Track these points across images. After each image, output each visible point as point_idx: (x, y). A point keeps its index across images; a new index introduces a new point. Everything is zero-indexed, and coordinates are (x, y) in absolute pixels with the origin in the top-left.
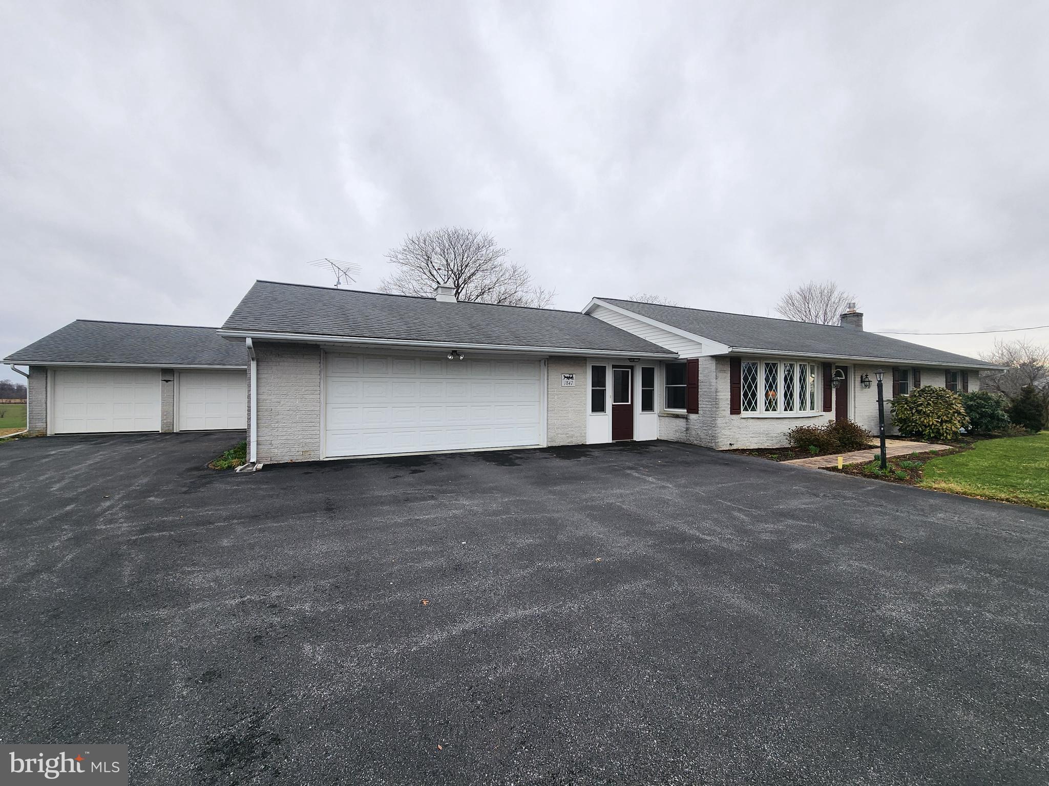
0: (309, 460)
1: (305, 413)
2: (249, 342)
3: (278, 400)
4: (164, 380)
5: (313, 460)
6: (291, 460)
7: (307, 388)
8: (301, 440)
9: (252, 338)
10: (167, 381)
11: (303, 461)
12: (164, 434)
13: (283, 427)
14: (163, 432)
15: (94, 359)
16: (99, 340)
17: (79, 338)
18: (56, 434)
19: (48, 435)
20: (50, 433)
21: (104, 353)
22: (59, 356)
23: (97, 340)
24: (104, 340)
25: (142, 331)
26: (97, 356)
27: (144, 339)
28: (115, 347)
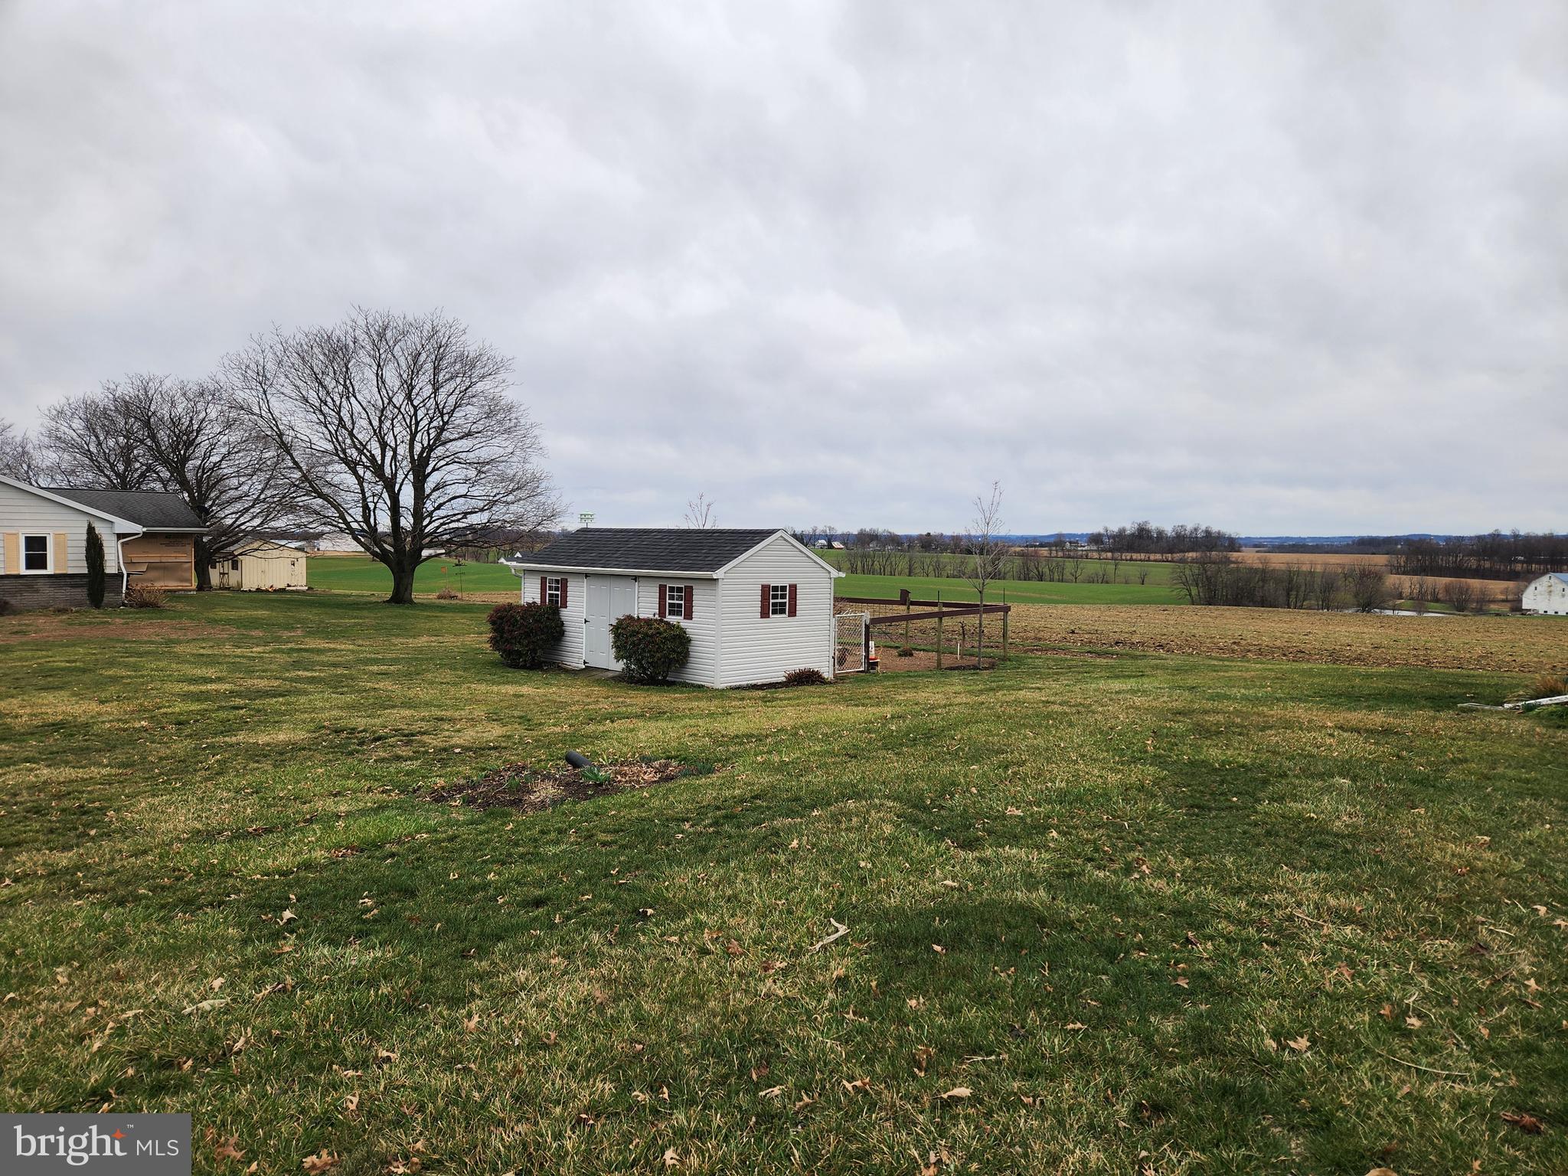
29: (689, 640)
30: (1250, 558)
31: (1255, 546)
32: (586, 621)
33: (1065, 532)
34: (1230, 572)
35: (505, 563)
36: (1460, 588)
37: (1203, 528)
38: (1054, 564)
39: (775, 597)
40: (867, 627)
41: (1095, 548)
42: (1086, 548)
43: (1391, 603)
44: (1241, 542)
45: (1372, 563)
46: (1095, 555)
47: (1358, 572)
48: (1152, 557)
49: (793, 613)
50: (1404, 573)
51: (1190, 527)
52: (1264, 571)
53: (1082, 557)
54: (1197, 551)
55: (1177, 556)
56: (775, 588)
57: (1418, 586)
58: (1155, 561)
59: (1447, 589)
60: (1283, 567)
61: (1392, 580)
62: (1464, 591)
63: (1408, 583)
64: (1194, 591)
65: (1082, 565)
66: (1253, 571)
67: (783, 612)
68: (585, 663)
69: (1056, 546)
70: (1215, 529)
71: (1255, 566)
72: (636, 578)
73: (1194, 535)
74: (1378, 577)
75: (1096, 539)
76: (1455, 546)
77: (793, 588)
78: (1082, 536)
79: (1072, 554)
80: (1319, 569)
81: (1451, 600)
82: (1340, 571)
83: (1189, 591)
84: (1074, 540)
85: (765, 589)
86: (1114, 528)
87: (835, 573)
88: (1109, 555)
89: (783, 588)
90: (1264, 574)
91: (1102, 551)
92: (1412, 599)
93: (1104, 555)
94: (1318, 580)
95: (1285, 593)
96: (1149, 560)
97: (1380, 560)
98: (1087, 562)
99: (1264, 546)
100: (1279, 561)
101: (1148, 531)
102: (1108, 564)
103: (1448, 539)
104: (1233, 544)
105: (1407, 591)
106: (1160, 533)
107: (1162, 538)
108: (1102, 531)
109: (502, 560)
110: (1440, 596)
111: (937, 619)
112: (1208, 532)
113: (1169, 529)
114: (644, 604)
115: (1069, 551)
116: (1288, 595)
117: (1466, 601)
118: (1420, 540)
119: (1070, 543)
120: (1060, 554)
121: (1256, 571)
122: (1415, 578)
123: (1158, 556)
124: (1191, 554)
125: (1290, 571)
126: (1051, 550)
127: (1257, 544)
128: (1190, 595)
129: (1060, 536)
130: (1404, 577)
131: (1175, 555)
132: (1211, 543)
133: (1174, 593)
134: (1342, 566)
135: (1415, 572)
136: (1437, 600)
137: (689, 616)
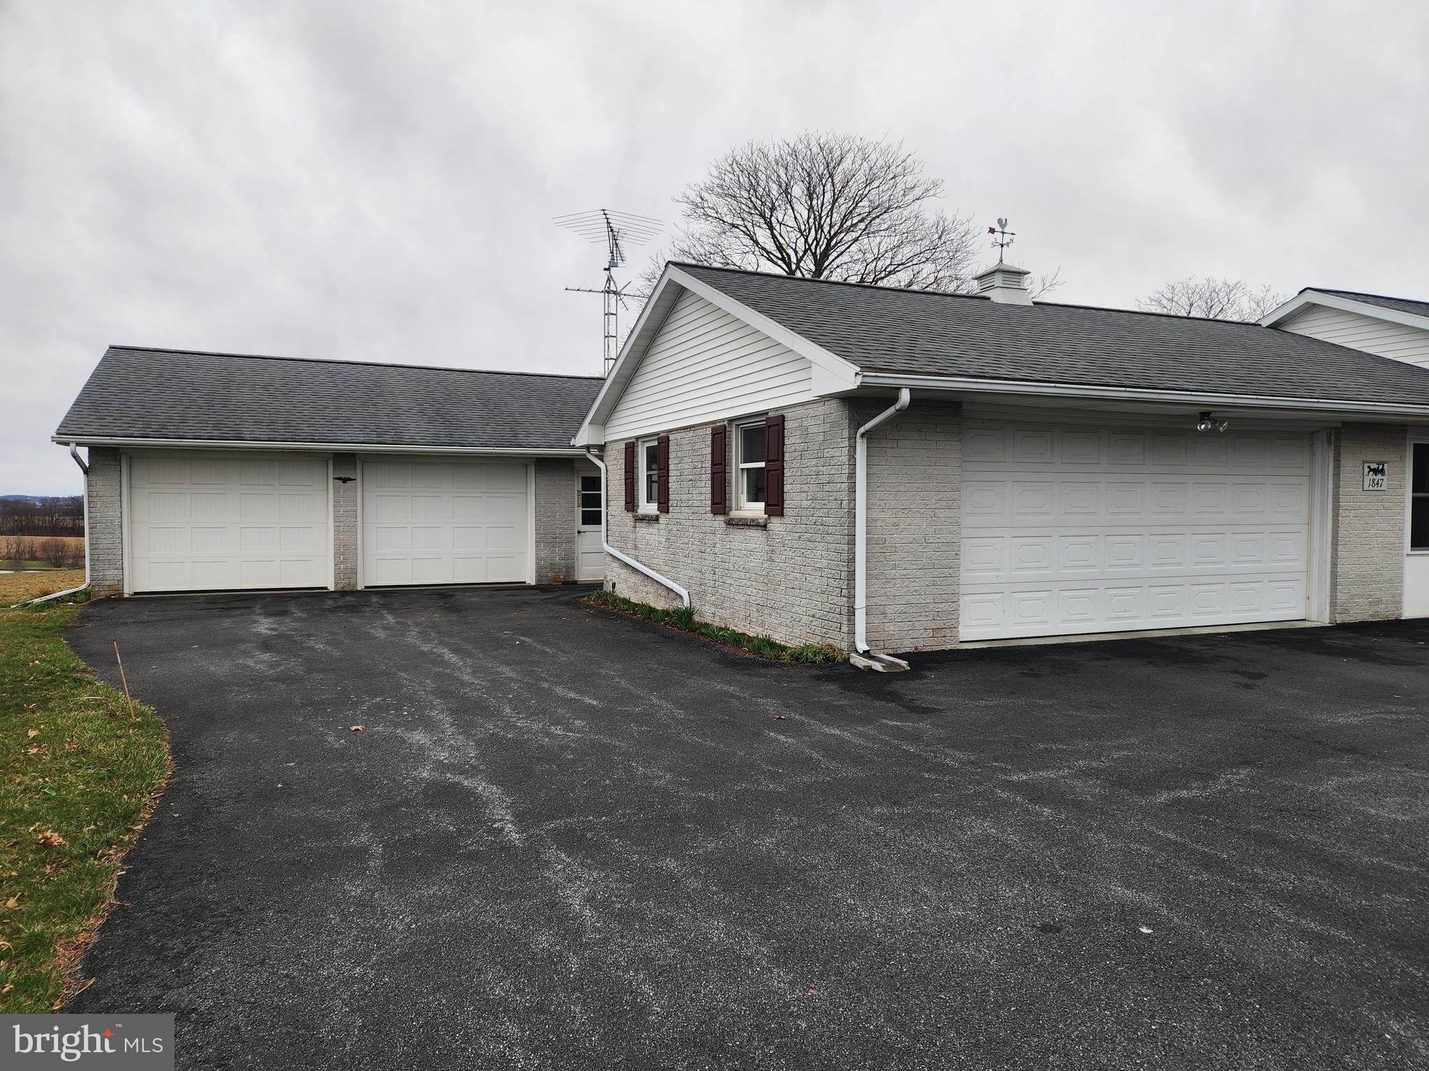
0: (943, 648)
1: (938, 548)
2: (905, 396)
3: (895, 520)
4: (339, 479)
5: (949, 647)
6: (916, 648)
7: (941, 495)
8: (931, 606)
9: (910, 388)
10: (345, 480)
11: (935, 648)
12: (342, 593)
13: (905, 577)
14: (339, 588)
15: (216, 433)
16: (188, 390)
17: (149, 386)
18: (136, 593)
19: (126, 596)
20: (127, 591)
21: (220, 418)
22: (148, 425)
23: (183, 389)
24: (196, 390)
25: (246, 371)
26: (217, 426)
27: (265, 388)
28: (232, 407)
36: (57, 545)
57: (15, 546)
59: (44, 547)
62: (60, 548)
63: (5, 543)
92: (9, 558)
103: (41, 500)
105: (4, 551)
122: (12, 538)
135: (11, 532)
136: (35, 558)
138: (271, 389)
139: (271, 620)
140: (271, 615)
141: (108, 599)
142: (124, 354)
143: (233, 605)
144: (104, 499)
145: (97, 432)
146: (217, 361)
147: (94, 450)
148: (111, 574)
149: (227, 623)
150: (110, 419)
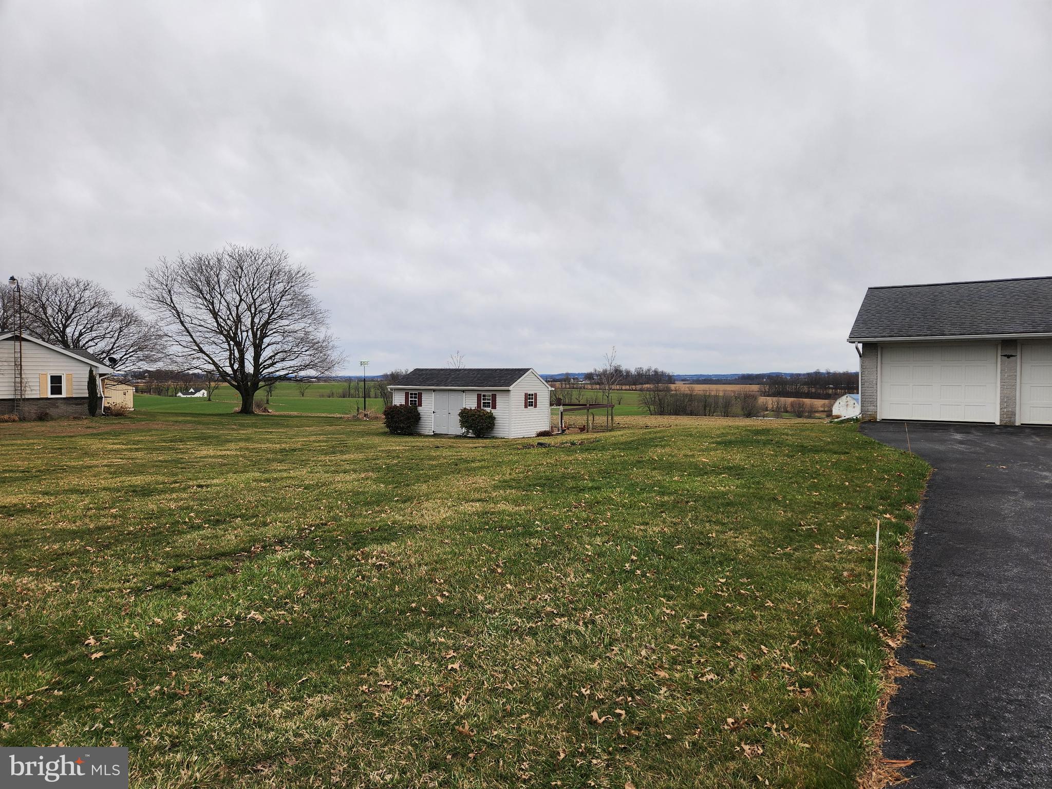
4: (1005, 356)
10: (1009, 357)
12: (1005, 426)
14: (1003, 423)
15: (929, 332)
16: (912, 309)
17: (891, 309)
18: (883, 420)
19: (878, 420)
20: (879, 418)
21: (931, 323)
22: (892, 330)
23: (908, 309)
24: (916, 308)
25: (945, 293)
26: (929, 328)
27: (958, 303)
28: (937, 317)
29: (495, 418)
30: (683, 388)
31: (683, 380)
32: (434, 412)
33: (570, 372)
34: (672, 396)
35: (182, 396)
36: (799, 404)
37: (653, 369)
38: (566, 393)
39: (529, 399)
40: (561, 413)
41: (589, 382)
42: (584, 382)
43: (762, 414)
44: (675, 378)
45: (751, 390)
46: (589, 387)
47: (743, 395)
48: (624, 387)
49: (536, 406)
50: (768, 396)
51: (645, 368)
52: (691, 395)
53: (581, 388)
54: (650, 384)
55: (639, 387)
56: (530, 395)
57: (776, 403)
58: (626, 390)
59: (792, 404)
60: (701, 393)
61: (762, 400)
62: (801, 405)
63: (770, 401)
64: (652, 408)
65: (582, 393)
66: (685, 395)
67: (532, 405)
68: (433, 432)
69: (565, 381)
70: (660, 370)
71: (686, 392)
72: (463, 391)
73: (648, 374)
74: (754, 398)
75: (589, 376)
76: (796, 379)
77: (536, 394)
78: (579, 374)
79: (575, 386)
80: (721, 394)
81: (794, 412)
82: (733, 395)
83: (649, 408)
84: (576, 377)
85: (526, 394)
86: (600, 369)
87: (550, 389)
88: (598, 386)
89: (532, 395)
90: (691, 397)
91: (593, 384)
92: (773, 411)
93: (595, 387)
94: (721, 400)
95: (703, 408)
96: (622, 390)
97: (755, 388)
98: (586, 391)
99: (688, 380)
100: (699, 389)
101: (621, 371)
102: (598, 392)
103: (792, 375)
104: (671, 379)
105: (770, 406)
106: (628, 372)
107: (629, 376)
108: (593, 372)
109: (180, 394)
110: (788, 409)
111: (586, 410)
112: (656, 372)
113: (633, 371)
114: (470, 402)
115: (574, 384)
116: (705, 409)
117: (803, 412)
118: (777, 376)
119: (574, 379)
120: (568, 386)
121: (687, 395)
122: (775, 399)
123: (627, 387)
124: (646, 385)
125: (705, 395)
126: (562, 384)
127: (684, 379)
128: (650, 410)
129: (567, 374)
130: (768, 398)
131: (637, 386)
132: (658, 379)
133: (640, 409)
134: (734, 392)
135: (774, 395)
136: (787, 412)
137: (494, 407)
138: (961, 304)
139: (961, 435)
140: (960, 433)
141: (870, 421)
142: (876, 292)
143: (937, 428)
144: (869, 370)
145: (867, 336)
146: (927, 289)
147: (865, 345)
148: (871, 408)
149: (936, 434)
150: (873, 329)
